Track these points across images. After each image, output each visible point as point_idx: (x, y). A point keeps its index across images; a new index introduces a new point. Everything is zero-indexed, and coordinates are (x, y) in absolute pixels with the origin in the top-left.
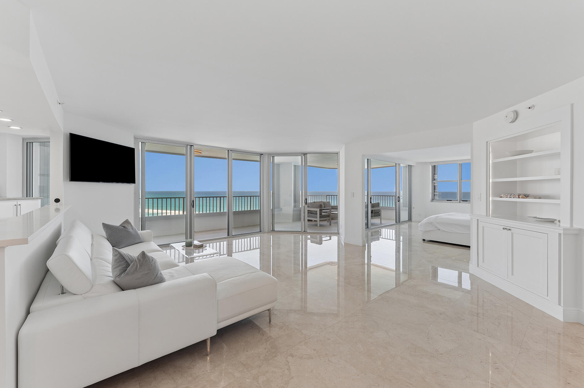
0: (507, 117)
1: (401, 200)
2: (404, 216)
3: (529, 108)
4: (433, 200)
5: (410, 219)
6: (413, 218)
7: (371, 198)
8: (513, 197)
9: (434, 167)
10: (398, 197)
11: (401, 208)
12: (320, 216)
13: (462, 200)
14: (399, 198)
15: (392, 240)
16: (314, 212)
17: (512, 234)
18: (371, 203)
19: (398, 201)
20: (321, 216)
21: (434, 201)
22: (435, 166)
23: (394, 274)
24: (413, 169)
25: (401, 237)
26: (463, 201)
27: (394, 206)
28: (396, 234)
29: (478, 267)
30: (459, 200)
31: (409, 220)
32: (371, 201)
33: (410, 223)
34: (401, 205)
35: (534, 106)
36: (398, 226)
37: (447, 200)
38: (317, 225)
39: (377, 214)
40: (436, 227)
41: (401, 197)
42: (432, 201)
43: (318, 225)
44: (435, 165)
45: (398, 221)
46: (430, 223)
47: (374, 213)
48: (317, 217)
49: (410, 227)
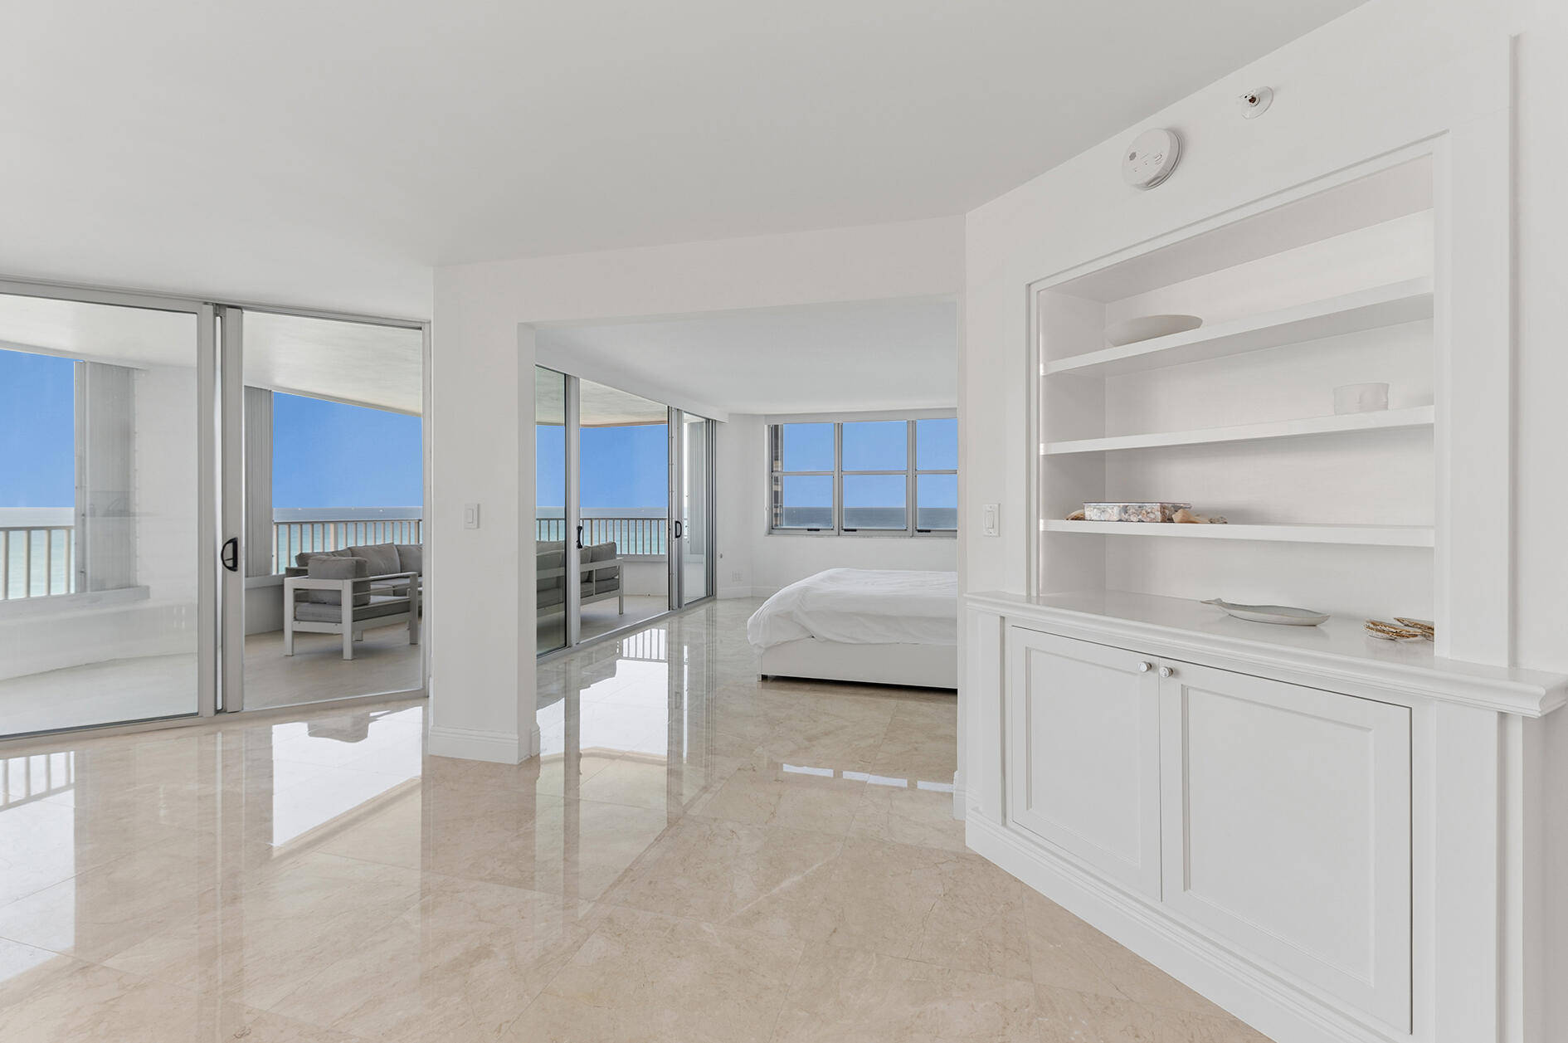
0: (1133, 156)
1: (685, 532)
2: (694, 584)
3: (1253, 100)
4: (772, 529)
5: (711, 593)
6: (721, 590)
7: (580, 529)
8: (1135, 519)
9: (775, 432)
10: (677, 522)
11: (686, 557)
12: (354, 612)
13: (844, 528)
14: (678, 525)
15: (658, 660)
16: (326, 597)
17: (1184, 690)
18: (580, 546)
19: (677, 537)
20: (363, 611)
21: (775, 532)
22: (776, 427)
23: (661, 776)
24: (719, 429)
25: (686, 648)
26: (846, 530)
27: (663, 552)
28: (669, 643)
29: (1004, 824)
30: (836, 528)
31: (707, 596)
32: (579, 541)
33: (709, 605)
34: (686, 547)
35: (1271, 92)
36: (675, 619)
37: (809, 530)
38: (339, 653)
39: (608, 582)
40: (804, 628)
41: (685, 523)
42: (770, 533)
43: (348, 654)
44: (778, 426)
45: (676, 603)
46: (786, 616)
47: (596, 581)
48: (340, 618)
49: (711, 621)
